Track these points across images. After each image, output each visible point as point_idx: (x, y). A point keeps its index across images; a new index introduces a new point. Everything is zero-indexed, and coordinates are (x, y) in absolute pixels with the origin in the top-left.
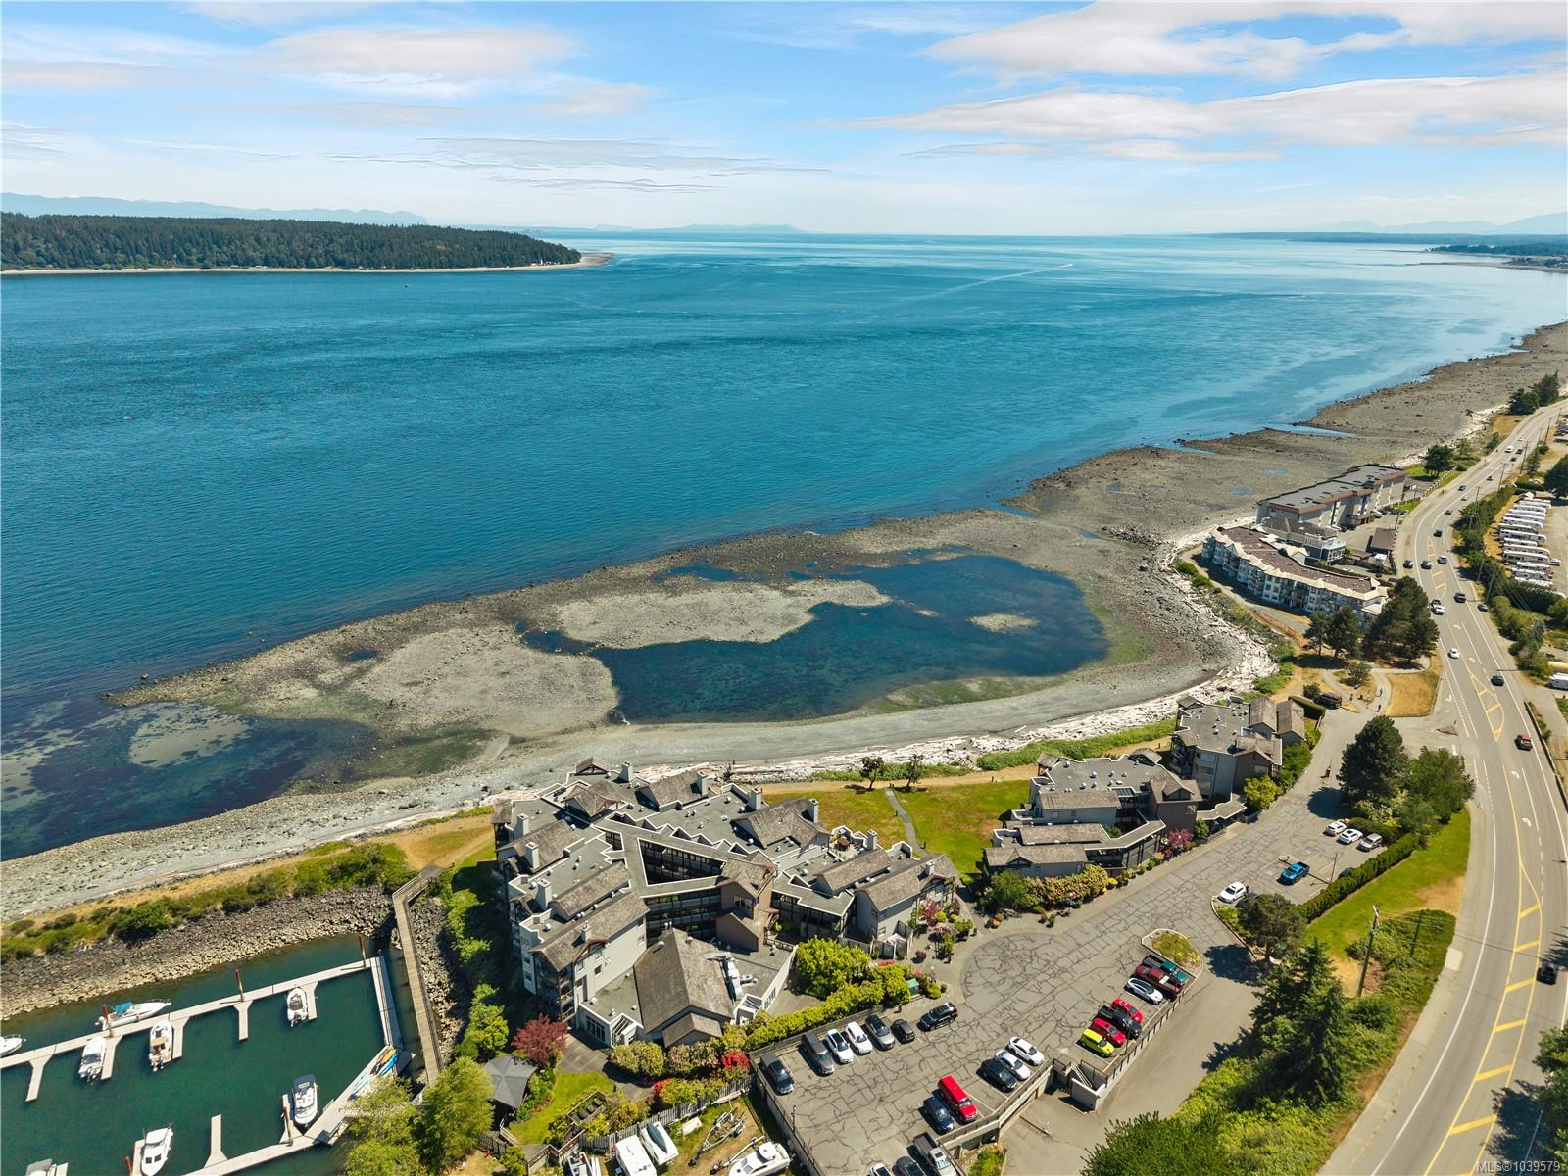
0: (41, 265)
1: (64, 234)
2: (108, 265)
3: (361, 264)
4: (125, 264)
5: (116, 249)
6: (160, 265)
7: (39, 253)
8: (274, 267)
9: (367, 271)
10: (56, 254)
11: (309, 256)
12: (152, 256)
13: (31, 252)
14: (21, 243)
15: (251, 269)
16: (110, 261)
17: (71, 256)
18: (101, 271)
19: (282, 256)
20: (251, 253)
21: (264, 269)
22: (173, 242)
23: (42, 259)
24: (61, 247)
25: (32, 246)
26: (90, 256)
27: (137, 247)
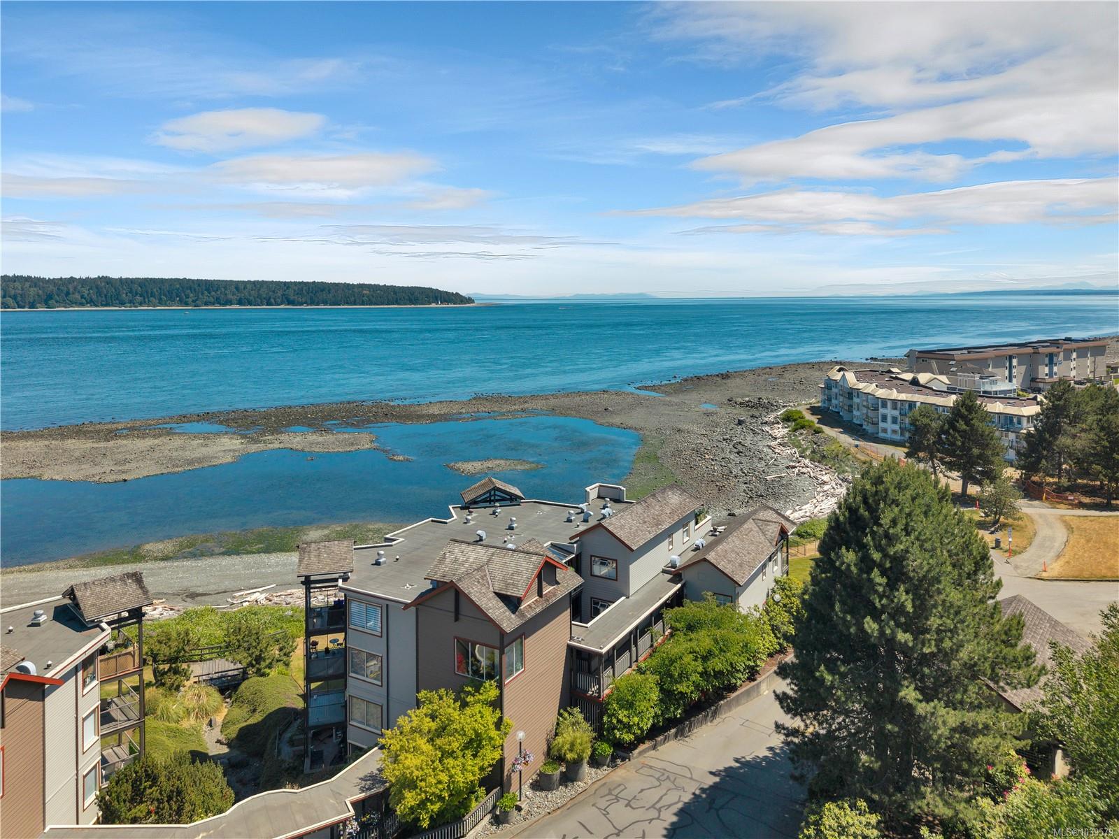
0: (82, 305)
1: (103, 284)
2: (129, 305)
3: (306, 303)
4: (141, 304)
5: (137, 294)
6: (166, 305)
7: (82, 297)
8: (244, 305)
9: (309, 307)
10: (94, 297)
11: (270, 298)
12: (160, 299)
13: (77, 296)
14: (71, 290)
15: (228, 307)
16: (130, 302)
17: (104, 299)
18: (123, 308)
19: (252, 298)
20: (230, 296)
21: (237, 307)
22: (178, 289)
23: (84, 301)
24: (99, 293)
25: (79, 292)
26: (117, 299)
27: (152, 293)
